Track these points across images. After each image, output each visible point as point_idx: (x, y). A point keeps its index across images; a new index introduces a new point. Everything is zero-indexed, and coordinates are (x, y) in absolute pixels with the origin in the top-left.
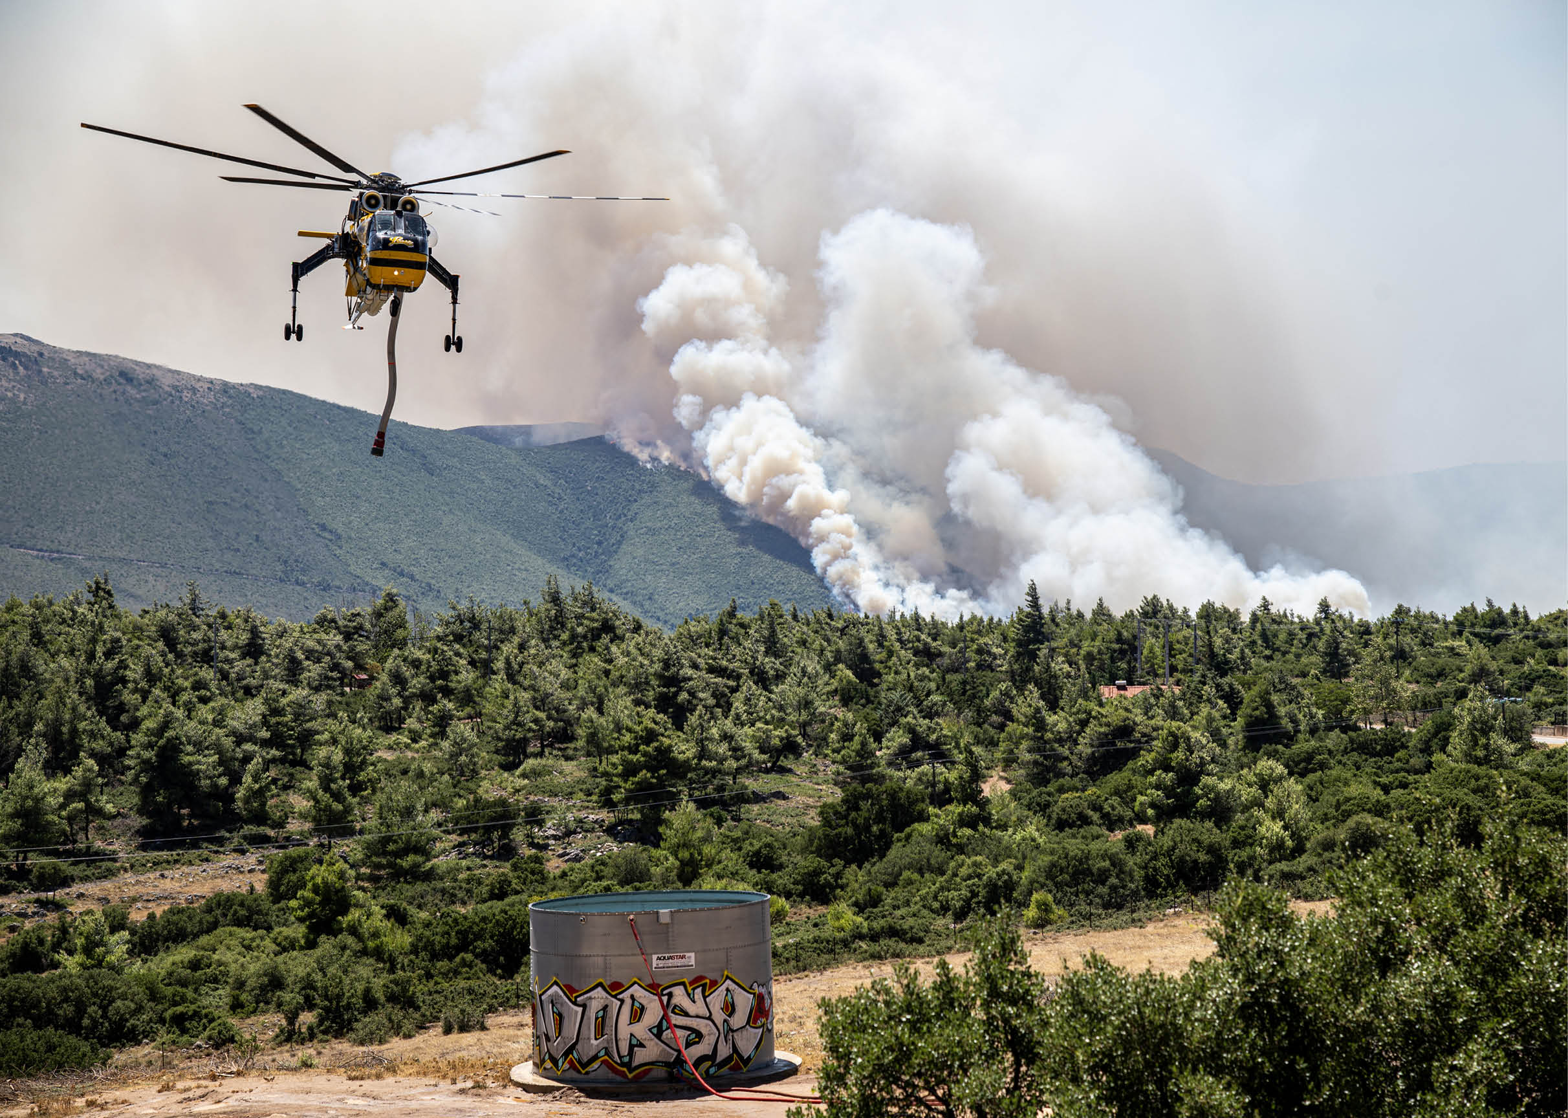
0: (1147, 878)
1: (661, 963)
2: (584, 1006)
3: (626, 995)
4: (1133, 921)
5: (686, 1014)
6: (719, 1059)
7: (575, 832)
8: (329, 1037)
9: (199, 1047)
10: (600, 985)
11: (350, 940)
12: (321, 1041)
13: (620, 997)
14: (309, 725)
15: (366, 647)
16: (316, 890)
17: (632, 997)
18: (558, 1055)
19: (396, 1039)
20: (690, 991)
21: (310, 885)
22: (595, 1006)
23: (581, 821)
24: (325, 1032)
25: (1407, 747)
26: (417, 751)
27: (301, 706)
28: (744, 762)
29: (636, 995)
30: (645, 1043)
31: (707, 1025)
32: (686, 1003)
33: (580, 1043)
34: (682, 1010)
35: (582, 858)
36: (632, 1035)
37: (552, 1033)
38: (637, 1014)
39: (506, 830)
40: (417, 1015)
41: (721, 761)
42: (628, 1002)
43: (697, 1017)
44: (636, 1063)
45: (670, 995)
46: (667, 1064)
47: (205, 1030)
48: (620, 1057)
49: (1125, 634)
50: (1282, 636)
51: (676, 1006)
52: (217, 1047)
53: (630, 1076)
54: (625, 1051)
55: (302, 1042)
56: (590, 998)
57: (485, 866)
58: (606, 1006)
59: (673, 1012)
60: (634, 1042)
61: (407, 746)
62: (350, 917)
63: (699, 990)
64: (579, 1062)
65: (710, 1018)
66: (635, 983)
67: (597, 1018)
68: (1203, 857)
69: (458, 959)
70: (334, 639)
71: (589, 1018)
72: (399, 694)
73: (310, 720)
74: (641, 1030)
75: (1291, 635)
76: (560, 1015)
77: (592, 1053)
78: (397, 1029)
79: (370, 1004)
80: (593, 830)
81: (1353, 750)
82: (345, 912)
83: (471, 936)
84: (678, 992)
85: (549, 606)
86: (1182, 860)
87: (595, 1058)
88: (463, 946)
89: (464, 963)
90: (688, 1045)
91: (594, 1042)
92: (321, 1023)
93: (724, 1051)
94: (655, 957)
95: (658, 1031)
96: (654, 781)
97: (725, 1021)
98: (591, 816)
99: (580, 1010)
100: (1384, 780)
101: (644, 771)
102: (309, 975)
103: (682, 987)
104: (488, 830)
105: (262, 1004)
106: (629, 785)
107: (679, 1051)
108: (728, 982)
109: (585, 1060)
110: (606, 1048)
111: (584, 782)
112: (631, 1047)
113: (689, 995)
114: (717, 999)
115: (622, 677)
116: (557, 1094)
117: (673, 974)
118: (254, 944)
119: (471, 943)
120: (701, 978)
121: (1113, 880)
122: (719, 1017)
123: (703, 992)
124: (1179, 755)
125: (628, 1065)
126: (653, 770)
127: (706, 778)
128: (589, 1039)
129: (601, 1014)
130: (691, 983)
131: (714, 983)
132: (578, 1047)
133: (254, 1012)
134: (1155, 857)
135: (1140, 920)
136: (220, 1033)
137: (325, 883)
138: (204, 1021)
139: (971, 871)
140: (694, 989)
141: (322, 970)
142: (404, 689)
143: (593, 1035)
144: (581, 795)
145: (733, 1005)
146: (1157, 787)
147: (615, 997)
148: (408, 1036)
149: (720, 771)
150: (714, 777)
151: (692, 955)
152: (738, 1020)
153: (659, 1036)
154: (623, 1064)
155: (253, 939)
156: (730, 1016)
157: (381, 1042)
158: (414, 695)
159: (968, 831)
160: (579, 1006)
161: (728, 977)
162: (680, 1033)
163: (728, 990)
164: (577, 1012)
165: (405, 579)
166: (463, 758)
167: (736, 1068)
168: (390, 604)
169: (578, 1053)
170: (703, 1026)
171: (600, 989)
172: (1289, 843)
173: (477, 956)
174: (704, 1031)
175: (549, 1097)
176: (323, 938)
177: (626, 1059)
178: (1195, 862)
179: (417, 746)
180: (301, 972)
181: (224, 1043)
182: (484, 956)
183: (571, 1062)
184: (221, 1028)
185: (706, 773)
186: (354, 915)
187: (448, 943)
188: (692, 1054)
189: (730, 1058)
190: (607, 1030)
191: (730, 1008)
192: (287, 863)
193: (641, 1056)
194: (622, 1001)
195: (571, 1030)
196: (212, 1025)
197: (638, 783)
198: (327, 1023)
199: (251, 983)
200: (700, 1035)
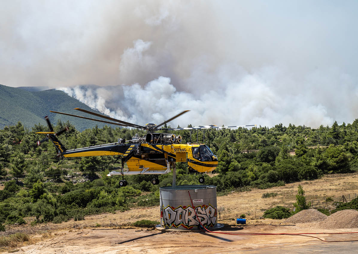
0: (225, 185)
1: (195, 202)
2: (177, 212)
3: (187, 209)
4: (225, 194)
5: (201, 214)
6: (208, 224)
7: (74, 177)
8: (47, 222)
9: (16, 224)
10: (181, 207)
11: (45, 200)
12: (45, 223)
13: (186, 210)
14: (8, 152)
15: (16, 135)
16: (35, 189)
17: (189, 210)
18: (170, 223)
19: (63, 222)
20: (202, 208)
21: (34, 188)
22: (179, 212)
23: (75, 174)
24: (46, 221)
25: (256, 157)
26: (33, 158)
27: (6, 148)
28: (111, 160)
29: (190, 209)
30: (192, 220)
31: (206, 216)
32: (201, 211)
33: (176, 220)
34: (200, 213)
35: (76, 182)
36: (188, 219)
37: (168, 219)
38: (190, 214)
39: (59, 176)
40: (67, 217)
41: (106, 160)
42: (188, 211)
43: (204, 214)
44: (189, 226)
45: (197, 209)
46: (197, 225)
47: (17, 220)
48: (186, 224)
49: (186, 132)
50: (217, 133)
51: (199, 212)
52: (20, 224)
53: (188, 228)
54: (187, 222)
55: (41, 223)
56: (178, 210)
57: (55, 184)
58: (182, 212)
59: (198, 213)
60: (189, 220)
61: (30, 157)
62: (44, 195)
63: (204, 208)
64: (175, 225)
65: (206, 215)
66: (189, 206)
67: (180, 215)
68: (237, 180)
69: (72, 204)
70: (9, 133)
71: (178, 215)
72: (28, 145)
73: (8, 151)
74: (191, 217)
75: (219, 133)
76: (170, 214)
77: (179, 223)
78: (63, 220)
79: (56, 214)
80: (78, 176)
81: (244, 157)
82: (42, 194)
83: (75, 199)
84: (199, 208)
85: (59, 126)
86: (233, 181)
87: (180, 224)
88: (73, 201)
89: (74, 205)
90: (202, 221)
91: (179, 220)
92: (45, 218)
93: (209, 222)
94: (194, 200)
95: (195, 218)
96: (93, 165)
97: (209, 215)
98: (77, 173)
99: (176, 213)
100: (257, 163)
101: (90, 163)
102: (37, 208)
103: (200, 207)
104: (55, 176)
105: (26, 215)
106: (86, 166)
107: (200, 222)
108: (210, 206)
109: (177, 224)
110: (182, 222)
111: (74, 165)
112: (188, 222)
113: (202, 209)
114: (208, 210)
115: (79, 142)
116: (171, 232)
117: (198, 204)
118: (18, 201)
119: (75, 200)
120: (204, 205)
121: (218, 185)
122: (208, 214)
123: (205, 208)
124: (226, 158)
125: (188, 226)
126: (92, 162)
127: (103, 164)
128: (178, 220)
129: (181, 214)
130: (202, 207)
131: (207, 206)
132: (175, 221)
133: (24, 217)
134: (227, 180)
135: (226, 194)
136: (21, 221)
137: (38, 187)
138: (17, 218)
139: (184, 183)
140: (203, 208)
141: (40, 207)
142: (29, 144)
143: (179, 219)
144: (74, 168)
145: (211, 211)
146: (221, 165)
147: (184, 210)
148: (66, 221)
149: (106, 163)
150: (105, 164)
151: (202, 200)
152: (212, 215)
153: (195, 219)
154: (186, 225)
155: (18, 200)
156: (210, 214)
157: (60, 223)
158: (31, 146)
159: (181, 175)
160: (175, 212)
161: (210, 205)
162: (199, 218)
163: (210, 208)
164: (175, 213)
165: (6, 121)
166: (45, 160)
167: (211, 226)
168: (20, 125)
169: (175, 223)
170: (205, 216)
171: (181, 208)
172: (255, 177)
173: (76, 203)
174: (205, 218)
175: (169, 233)
176: (38, 200)
177: (187, 224)
178: (236, 181)
179: (33, 157)
180: (35, 207)
181: (22, 224)
182: (77, 203)
183: (173, 225)
184: (21, 220)
185: (103, 163)
186: (45, 194)
187: (69, 200)
188: (203, 223)
189: (210, 224)
190: (182, 217)
191: (210, 212)
192: (10, 184)
193: (191, 224)
194: (186, 211)
195: (173, 218)
196: (19, 219)
197: (89, 165)
198: (46, 219)
199: (23, 210)
200: (204, 219)
